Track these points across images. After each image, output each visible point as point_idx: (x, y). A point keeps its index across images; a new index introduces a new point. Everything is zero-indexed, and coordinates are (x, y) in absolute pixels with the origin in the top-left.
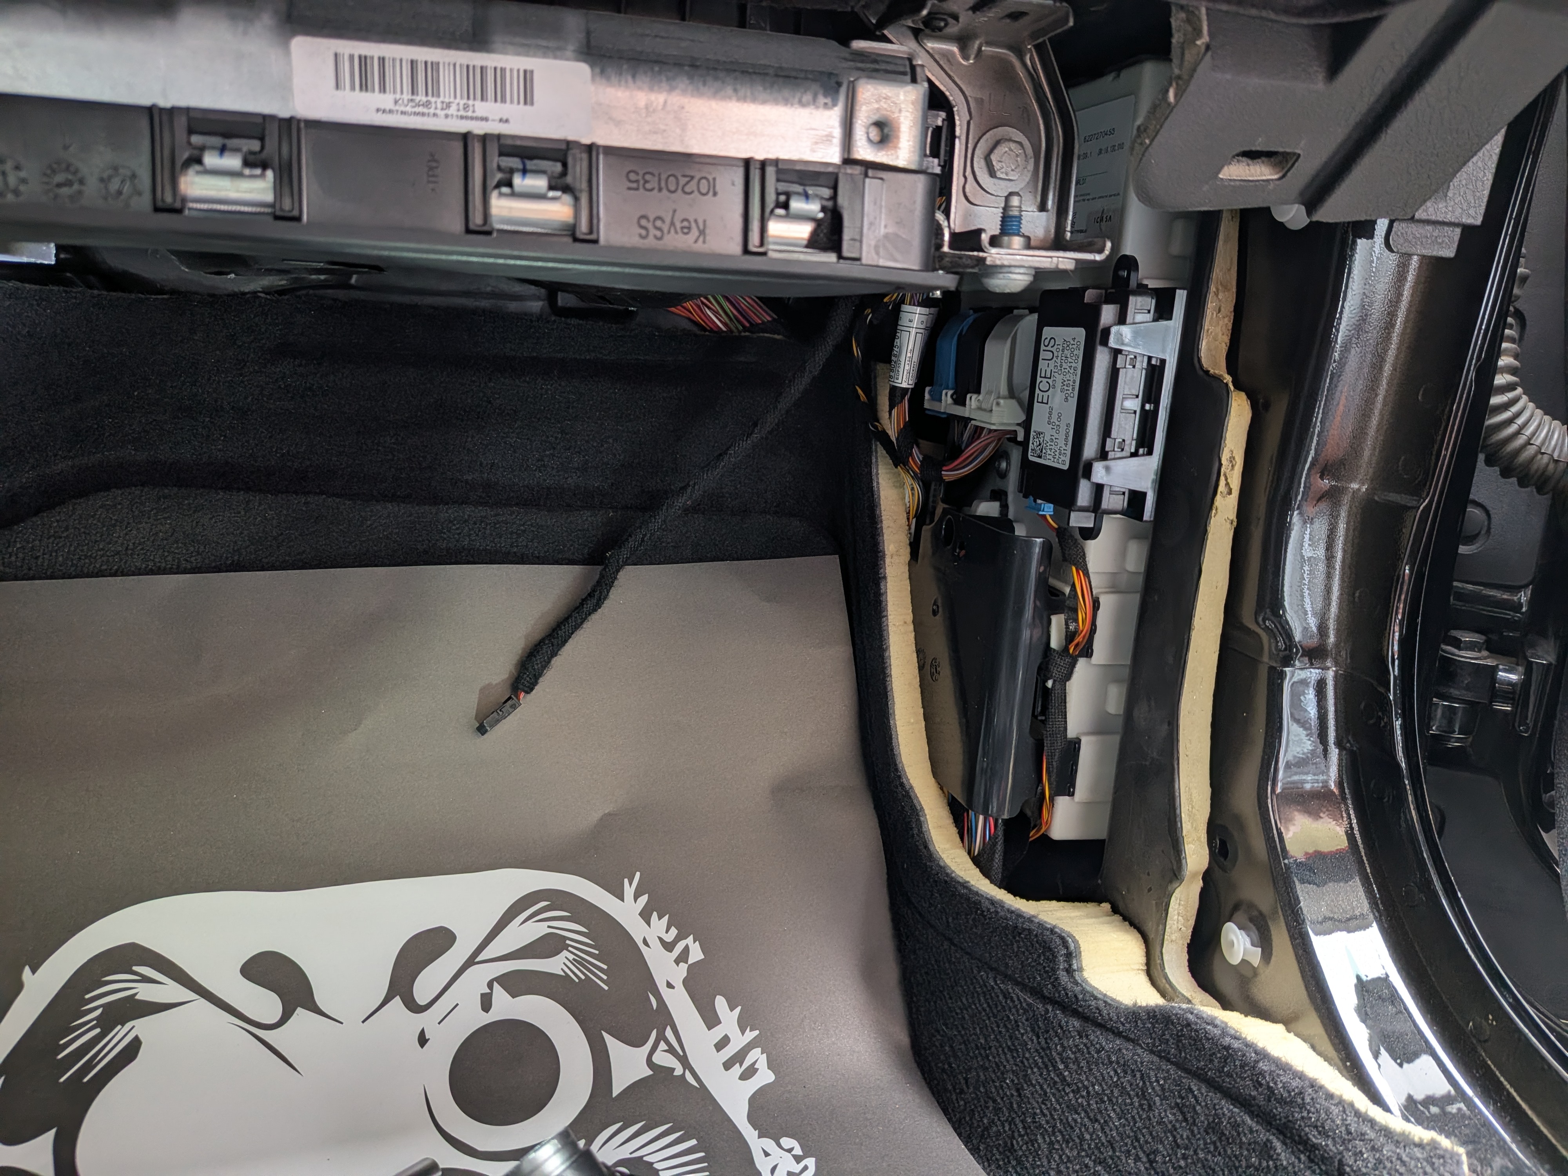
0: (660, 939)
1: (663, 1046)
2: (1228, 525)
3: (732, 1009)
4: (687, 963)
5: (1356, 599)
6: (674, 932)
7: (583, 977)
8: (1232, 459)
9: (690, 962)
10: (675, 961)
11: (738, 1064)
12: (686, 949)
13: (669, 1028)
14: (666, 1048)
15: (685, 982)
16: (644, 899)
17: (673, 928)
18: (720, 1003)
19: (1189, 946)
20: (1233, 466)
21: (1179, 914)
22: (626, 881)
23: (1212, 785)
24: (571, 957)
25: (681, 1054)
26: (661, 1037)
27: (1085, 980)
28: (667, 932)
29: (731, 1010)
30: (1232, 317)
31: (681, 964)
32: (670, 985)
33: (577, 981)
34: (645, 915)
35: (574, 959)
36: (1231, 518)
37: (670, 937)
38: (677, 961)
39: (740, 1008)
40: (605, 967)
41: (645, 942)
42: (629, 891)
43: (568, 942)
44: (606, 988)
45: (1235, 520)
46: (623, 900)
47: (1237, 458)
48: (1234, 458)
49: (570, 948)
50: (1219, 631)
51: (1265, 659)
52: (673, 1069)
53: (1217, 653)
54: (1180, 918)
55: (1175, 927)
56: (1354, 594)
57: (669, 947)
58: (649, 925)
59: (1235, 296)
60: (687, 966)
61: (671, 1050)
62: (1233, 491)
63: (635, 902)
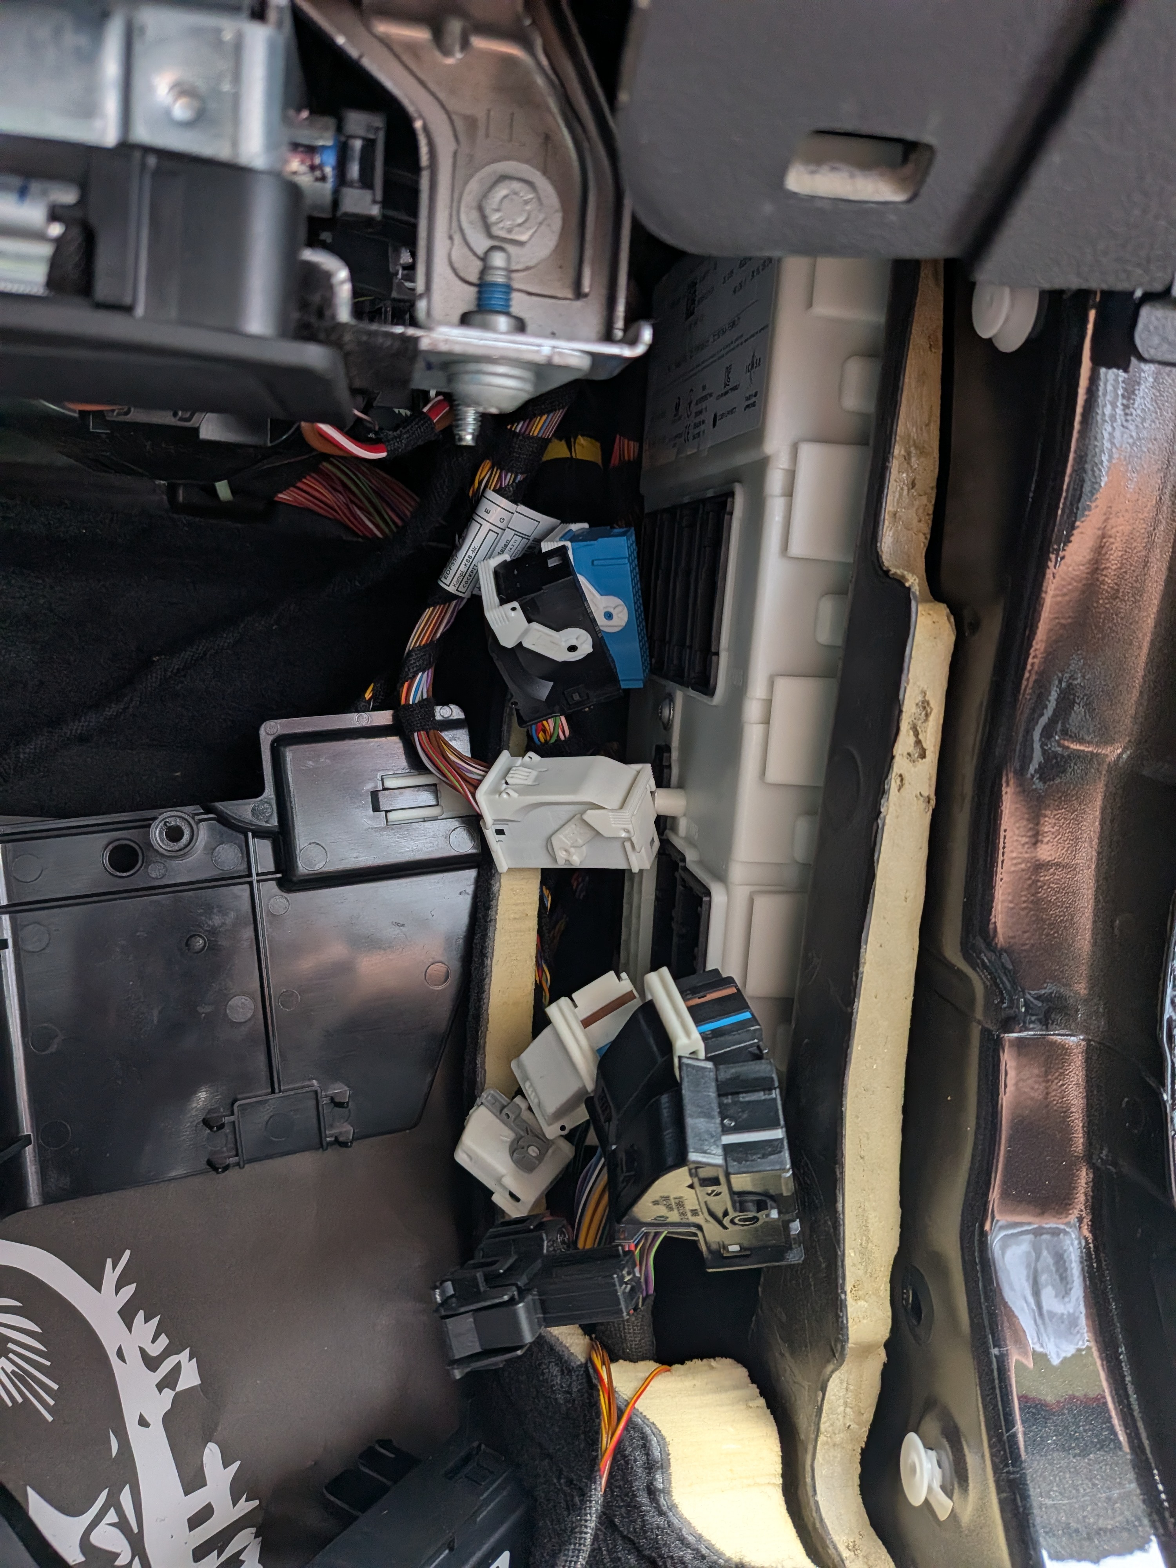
0: (142, 1350)
1: (112, 1516)
2: (921, 804)
3: (226, 1465)
4: (174, 1389)
5: (1116, 931)
6: (163, 1341)
7: (20, 1400)
8: (925, 705)
9: (180, 1387)
10: (157, 1386)
11: (216, 1552)
12: (177, 1368)
13: (127, 1488)
14: (116, 1519)
15: (168, 1420)
16: (129, 1290)
17: (163, 1336)
18: (212, 1454)
19: (864, 1452)
20: (927, 715)
21: (846, 1404)
22: (109, 1261)
23: (902, 1204)
24: (10, 1368)
25: (136, 1530)
26: (113, 1502)
27: (673, 1507)
28: (153, 1341)
29: (225, 1467)
30: (934, 495)
31: (166, 1391)
32: (143, 1422)
33: (10, 1404)
34: (127, 1315)
35: (13, 1372)
36: (926, 794)
37: (155, 1350)
38: (160, 1387)
39: (238, 1463)
40: (55, 1387)
41: (120, 1354)
42: (111, 1276)
43: (10, 1345)
44: (50, 1418)
45: (933, 797)
46: (99, 1291)
47: (932, 704)
48: (928, 703)
49: (11, 1355)
50: (912, 966)
51: (979, 1014)
52: (117, 1555)
53: (911, 999)
54: (848, 1410)
55: (839, 1424)
56: (1113, 921)
57: (151, 1363)
58: (130, 1329)
59: (937, 463)
60: (173, 1393)
61: (122, 1525)
62: (927, 753)
63: (117, 1293)
